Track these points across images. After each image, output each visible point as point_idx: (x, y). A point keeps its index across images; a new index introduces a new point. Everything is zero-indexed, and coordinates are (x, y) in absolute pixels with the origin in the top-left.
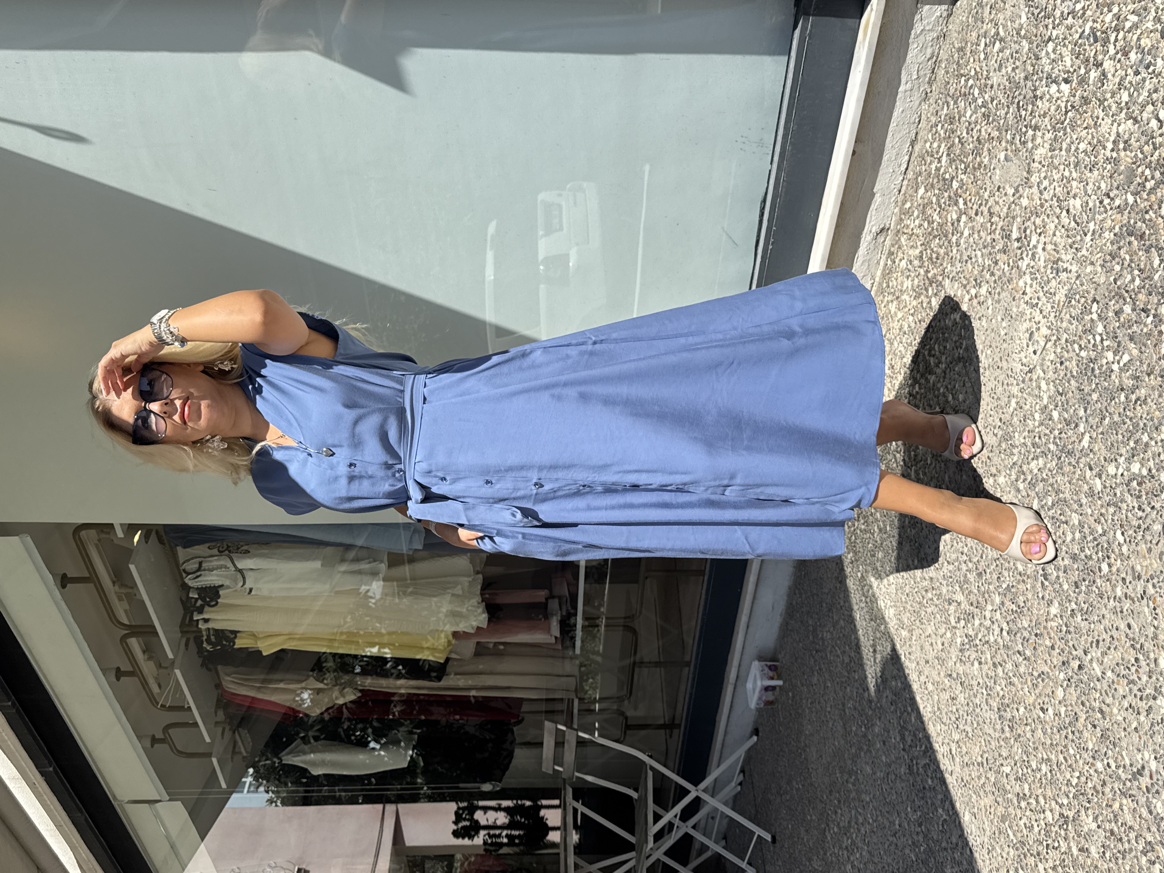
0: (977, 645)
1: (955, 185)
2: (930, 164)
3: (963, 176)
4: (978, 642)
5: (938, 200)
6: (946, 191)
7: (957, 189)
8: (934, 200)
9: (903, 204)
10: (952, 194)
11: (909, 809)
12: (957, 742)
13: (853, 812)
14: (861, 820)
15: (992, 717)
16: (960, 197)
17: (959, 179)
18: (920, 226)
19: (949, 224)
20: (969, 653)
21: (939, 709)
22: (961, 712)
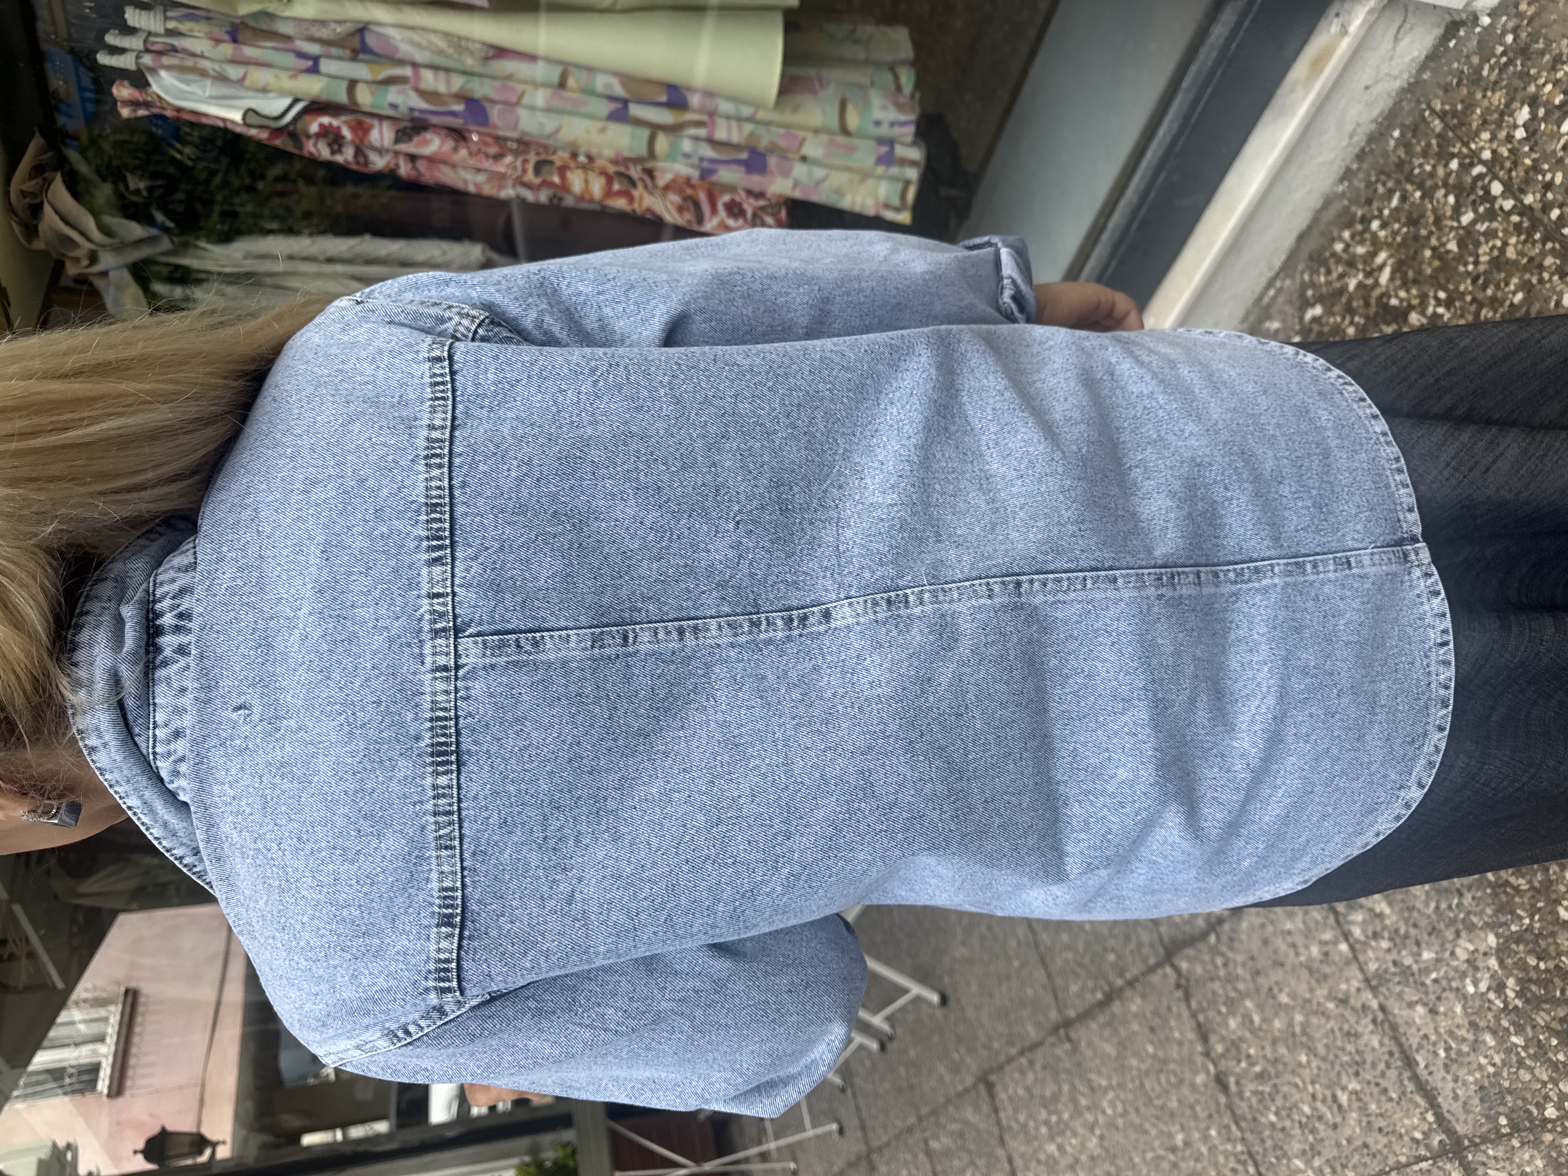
0: (1423, 984)
4: (1428, 982)
11: (1213, 1133)
12: (1355, 1093)
13: (1066, 1088)
14: (1084, 1102)
15: (1459, 1092)
20: (1398, 989)
21: (1304, 1033)
22: (1369, 1058)
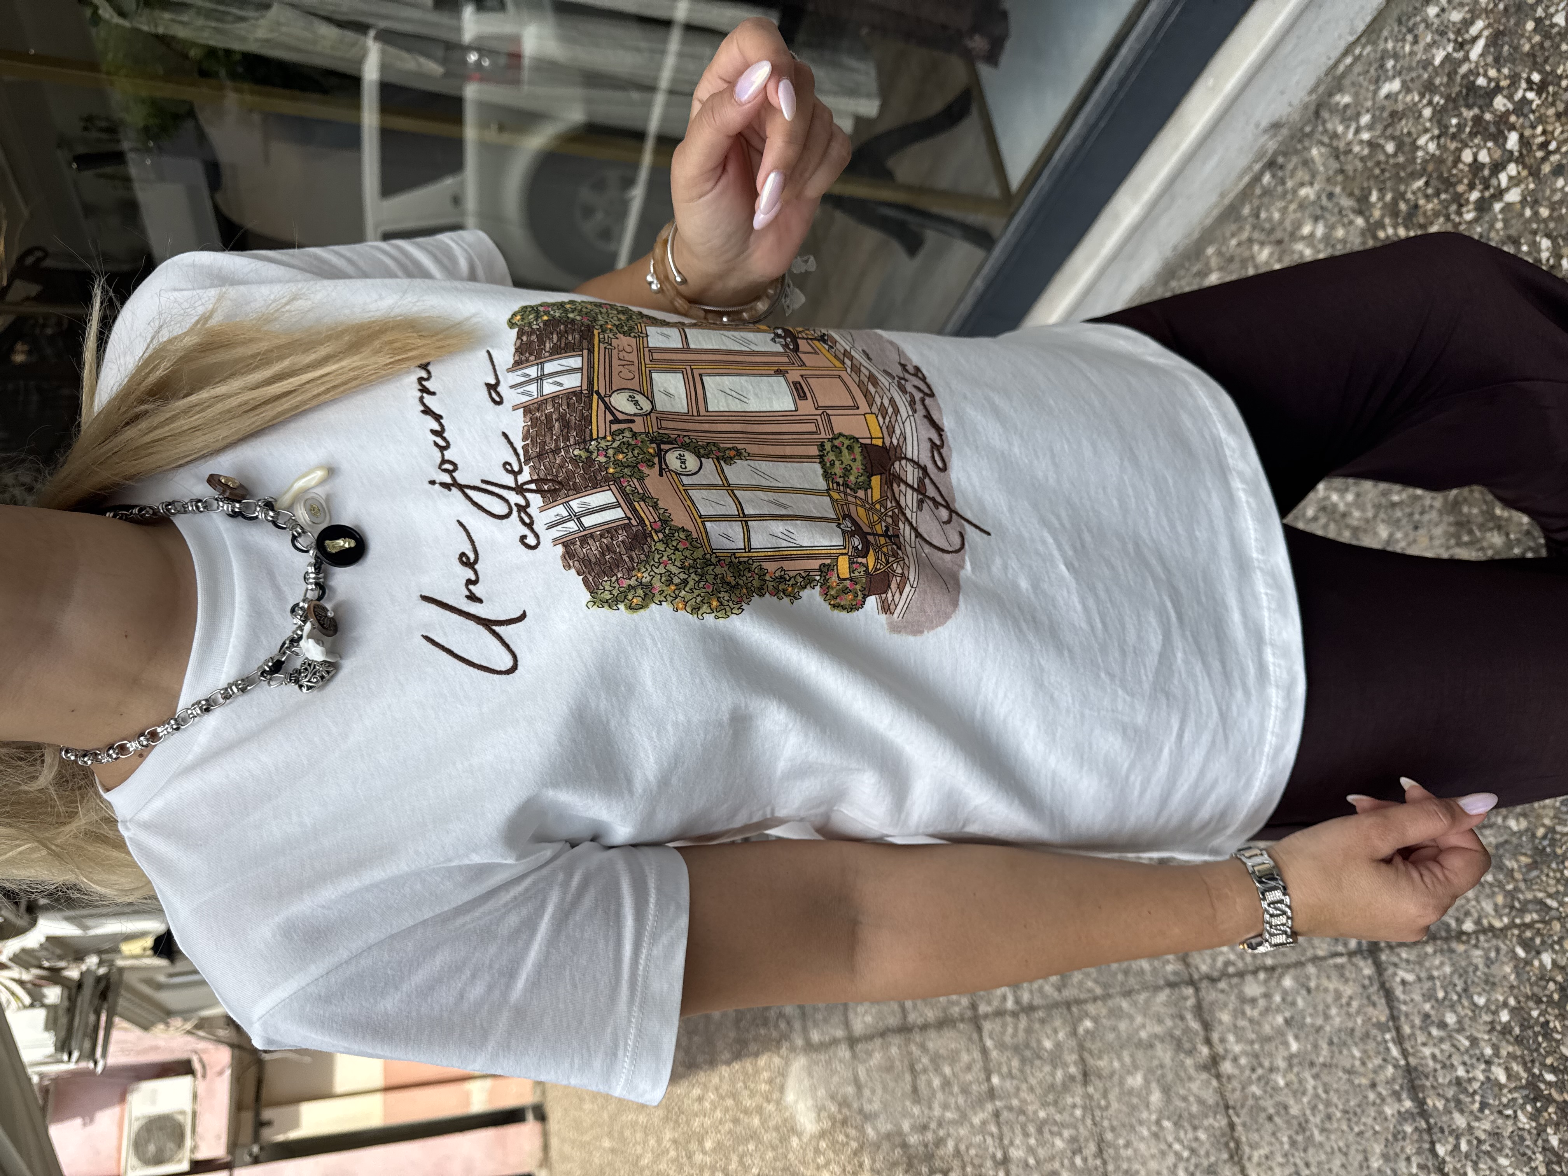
1: (1500, 103)
2: (1429, 46)
3: (1531, 95)
5: (1440, 115)
6: (1469, 107)
7: (1508, 113)
8: (1427, 112)
9: (1331, 95)
10: (1488, 116)
16: (1513, 128)
17: (1518, 95)
18: (1372, 145)
19: (1461, 166)
